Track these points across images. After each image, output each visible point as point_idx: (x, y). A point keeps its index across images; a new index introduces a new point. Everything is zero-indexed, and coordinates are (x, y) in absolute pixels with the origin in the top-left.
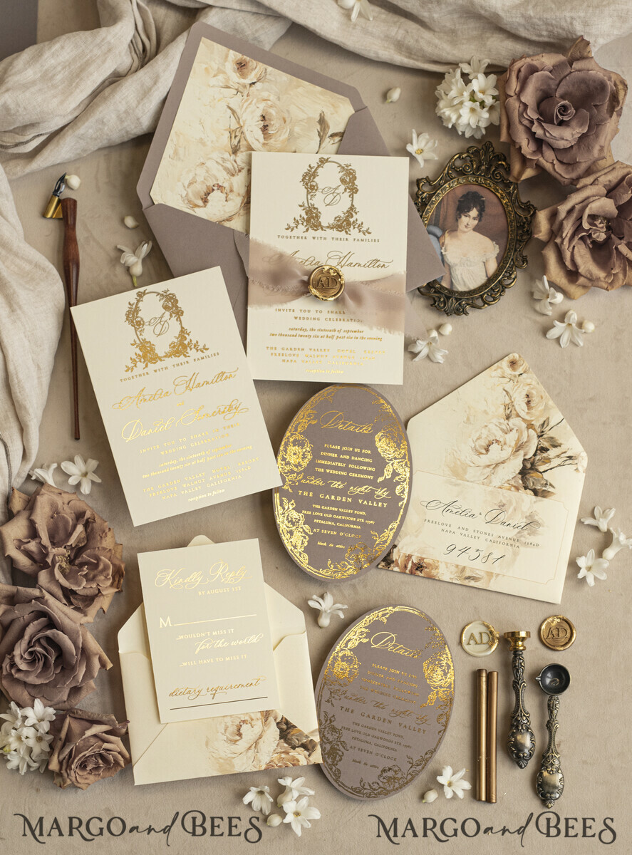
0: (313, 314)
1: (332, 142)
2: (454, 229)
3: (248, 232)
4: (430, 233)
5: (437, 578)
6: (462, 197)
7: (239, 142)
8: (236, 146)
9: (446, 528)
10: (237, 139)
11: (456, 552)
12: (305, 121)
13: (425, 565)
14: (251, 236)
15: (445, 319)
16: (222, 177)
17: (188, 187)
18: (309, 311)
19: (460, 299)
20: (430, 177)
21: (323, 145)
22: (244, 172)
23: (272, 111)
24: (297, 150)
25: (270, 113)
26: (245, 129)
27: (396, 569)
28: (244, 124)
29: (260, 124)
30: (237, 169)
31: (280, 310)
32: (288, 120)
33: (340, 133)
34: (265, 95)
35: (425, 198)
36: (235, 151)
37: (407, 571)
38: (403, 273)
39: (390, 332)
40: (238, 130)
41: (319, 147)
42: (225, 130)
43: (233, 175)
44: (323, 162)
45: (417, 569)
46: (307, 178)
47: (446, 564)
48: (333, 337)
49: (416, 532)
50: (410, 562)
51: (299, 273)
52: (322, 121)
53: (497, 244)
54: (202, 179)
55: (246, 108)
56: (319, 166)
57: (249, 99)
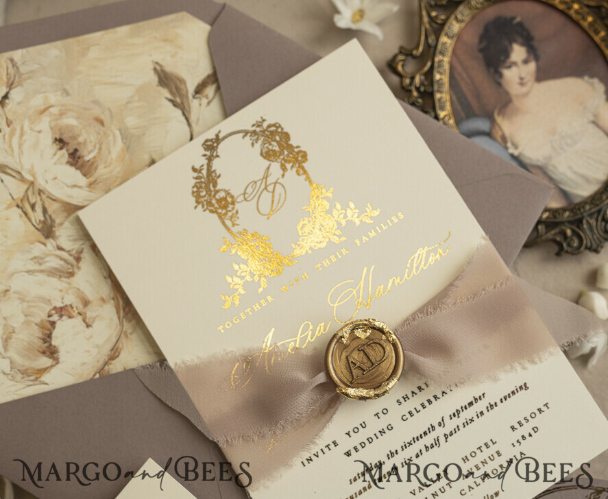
0: (374, 426)
1: (205, 101)
2: (505, 102)
3: (162, 360)
4: (470, 134)
6: (481, 42)
7: (45, 211)
8: (44, 222)
10: (39, 208)
12: (136, 98)
14: (172, 361)
15: (592, 260)
16: (55, 291)
17: (5, 347)
18: (364, 425)
19: (599, 212)
20: (406, 46)
21: (193, 118)
22: (87, 256)
23: (70, 121)
24: (154, 157)
25: (68, 126)
26: (41, 183)
28: (33, 176)
29: (63, 156)
30: (71, 259)
31: (310, 460)
32: (105, 117)
33: (209, 76)
34: (37, 102)
35: (422, 84)
36: (47, 230)
38: (483, 242)
39: (533, 362)
40: (30, 193)
41: (189, 125)
42: (9, 207)
43: (71, 274)
44: (211, 147)
46: (203, 194)
48: (437, 441)
51: (302, 376)
52: (165, 79)
53: (592, 76)
54: (22, 318)
55: (20, 146)
56: (210, 159)
57: (15, 129)
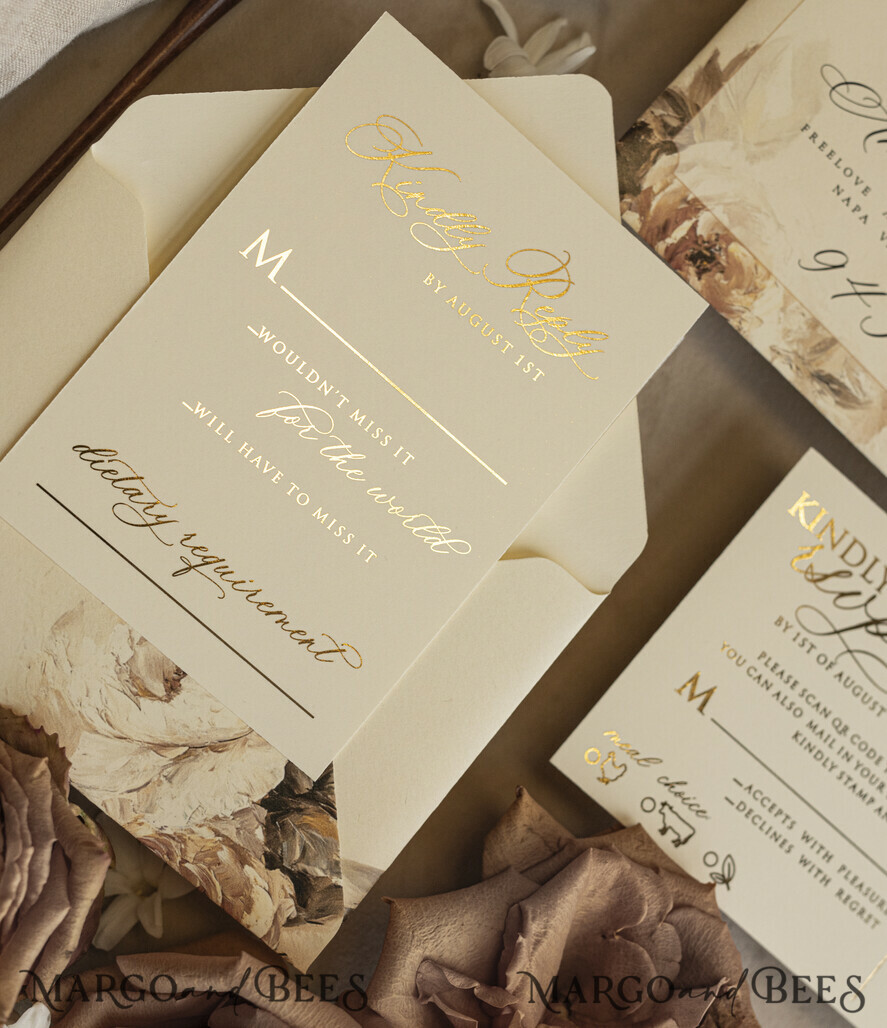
5: (734, 323)
9: (851, 190)
11: (838, 281)
13: (723, 259)
27: (633, 218)
37: (661, 247)
45: (693, 258)
47: (789, 297)
49: (760, 144)
50: (687, 225)
